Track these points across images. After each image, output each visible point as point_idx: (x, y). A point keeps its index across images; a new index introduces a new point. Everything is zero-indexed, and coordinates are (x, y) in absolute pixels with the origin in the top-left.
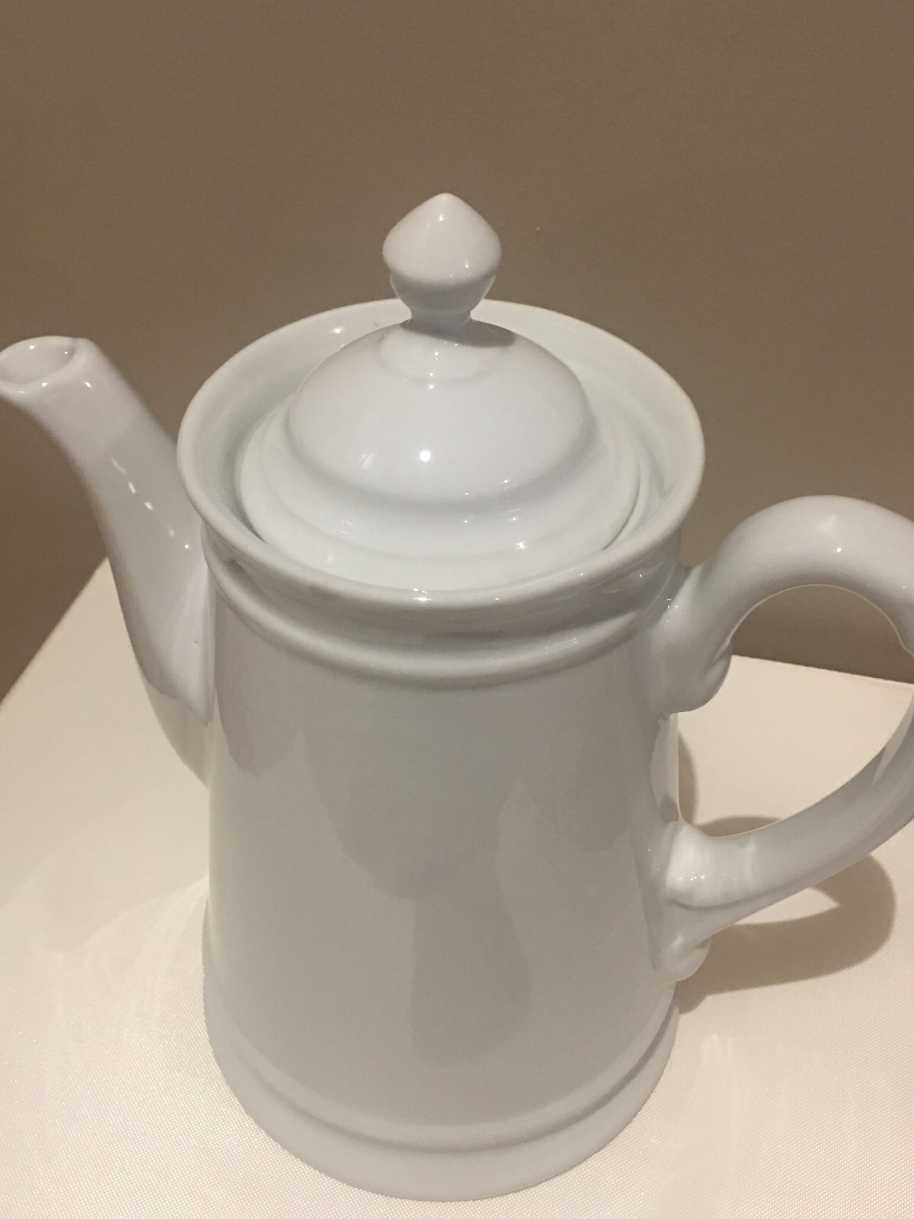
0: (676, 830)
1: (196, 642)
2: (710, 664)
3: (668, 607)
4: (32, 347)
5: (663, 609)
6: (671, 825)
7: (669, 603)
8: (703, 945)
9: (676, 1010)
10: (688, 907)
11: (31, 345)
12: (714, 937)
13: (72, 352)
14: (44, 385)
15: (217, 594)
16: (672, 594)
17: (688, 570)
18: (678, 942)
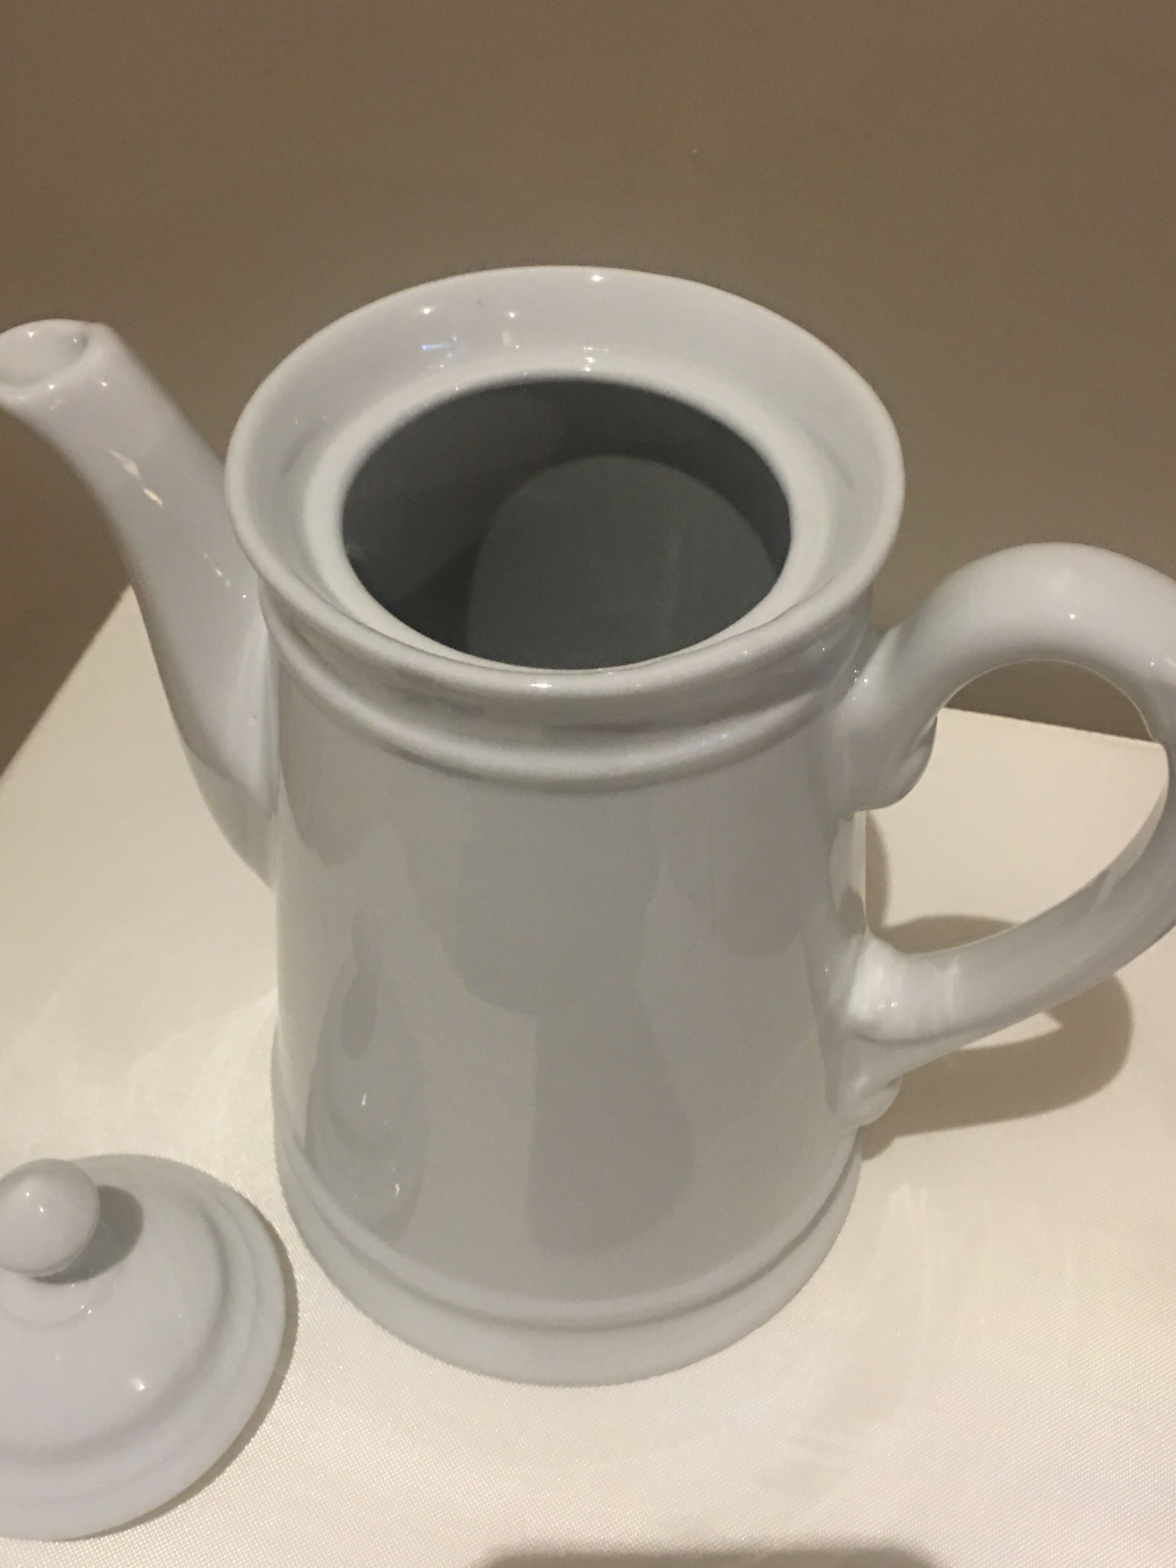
0: (862, 944)
1: (255, 718)
2: (906, 755)
3: (856, 680)
4: (31, 334)
5: (850, 682)
6: (854, 941)
7: (857, 675)
8: (892, 1084)
9: (857, 1158)
10: (871, 1040)
11: (30, 332)
12: (905, 1075)
13: (84, 342)
14: (51, 387)
15: (280, 664)
16: (861, 664)
17: (881, 633)
18: (862, 1082)
